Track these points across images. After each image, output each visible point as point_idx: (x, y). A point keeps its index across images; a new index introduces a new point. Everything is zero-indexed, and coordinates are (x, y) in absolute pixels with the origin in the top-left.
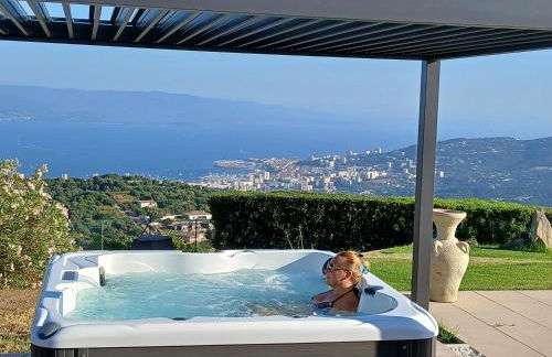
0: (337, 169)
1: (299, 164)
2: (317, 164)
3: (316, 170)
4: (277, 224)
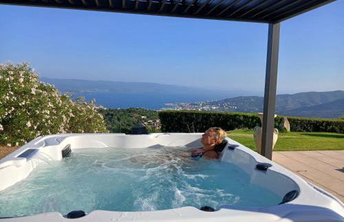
0: (202, 106)
1: (191, 104)
2: (197, 104)
3: (196, 106)
4: (184, 123)
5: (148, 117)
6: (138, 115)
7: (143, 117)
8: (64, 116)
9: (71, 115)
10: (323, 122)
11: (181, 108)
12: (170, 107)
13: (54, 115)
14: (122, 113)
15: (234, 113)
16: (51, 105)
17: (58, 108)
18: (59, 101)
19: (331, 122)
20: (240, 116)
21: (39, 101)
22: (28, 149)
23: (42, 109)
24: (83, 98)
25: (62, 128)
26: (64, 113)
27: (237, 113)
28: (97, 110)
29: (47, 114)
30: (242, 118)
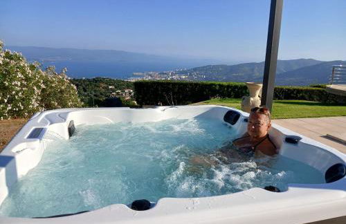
0: (172, 75)
1: (160, 74)
2: (166, 74)
3: (166, 76)
5: (116, 87)
6: (106, 85)
7: (110, 87)
8: (35, 88)
9: (43, 86)
10: (294, 90)
11: (150, 78)
12: (139, 76)
13: (24, 86)
14: (88, 83)
15: (210, 82)
16: (20, 75)
17: (27, 79)
18: (28, 71)
19: (302, 90)
20: (215, 85)
21: (6, 71)
22: (34, 128)
23: (11, 80)
24: (53, 67)
25: (34, 100)
26: (34, 84)
27: (213, 82)
28: (70, 80)
29: (17, 85)
30: (217, 88)
